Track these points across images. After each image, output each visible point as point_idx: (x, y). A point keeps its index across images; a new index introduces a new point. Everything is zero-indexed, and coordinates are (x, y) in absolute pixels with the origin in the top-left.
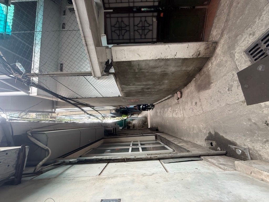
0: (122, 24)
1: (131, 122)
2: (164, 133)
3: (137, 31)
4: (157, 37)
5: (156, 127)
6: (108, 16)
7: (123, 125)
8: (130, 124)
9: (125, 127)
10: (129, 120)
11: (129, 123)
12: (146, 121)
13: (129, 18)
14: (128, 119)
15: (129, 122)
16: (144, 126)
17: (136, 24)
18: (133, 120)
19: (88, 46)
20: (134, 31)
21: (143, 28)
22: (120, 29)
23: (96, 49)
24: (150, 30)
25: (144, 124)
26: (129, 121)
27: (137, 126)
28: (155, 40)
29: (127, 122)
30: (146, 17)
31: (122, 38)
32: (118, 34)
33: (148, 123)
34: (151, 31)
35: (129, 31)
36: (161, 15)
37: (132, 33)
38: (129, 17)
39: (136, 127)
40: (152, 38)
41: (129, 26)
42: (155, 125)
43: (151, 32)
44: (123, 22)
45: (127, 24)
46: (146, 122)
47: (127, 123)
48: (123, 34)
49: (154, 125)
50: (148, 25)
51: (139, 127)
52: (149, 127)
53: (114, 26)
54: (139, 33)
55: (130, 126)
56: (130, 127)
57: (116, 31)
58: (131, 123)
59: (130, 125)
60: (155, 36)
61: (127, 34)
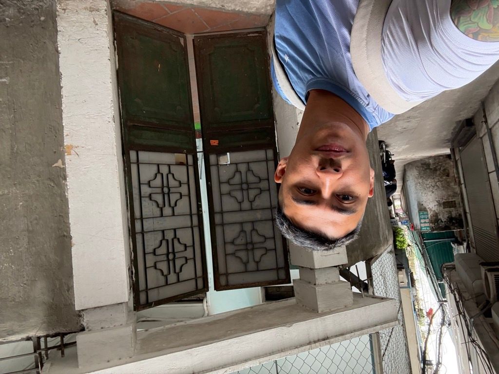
0: (238, 242)
1: (430, 214)
2: (486, 98)
3: (251, 202)
4: (262, 149)
5: (454, 129)
6: (223, 281)
7: (445, 244)
8: (440, 217)
9: (452, 235)
10: (425, 223)
11: (436, 220)
12: (422, 164)
13: (226, 224)
14: (423, 225)
15: (431, 222)
16: (442, 169)
17: (236, 206)
18: (422, 209)
19: (329, 334)
20: (252, 209)
21: (244, 186)
22: (250, 247)
23: (324, 314)
24: (249, 170)
25: (435, 170)
26: (427, 221)
27: (444, 193)
28: (270, 153)
29: (433, 229)
30: (220, 183)
31: (272, 241)
32: (263, 251)
33: (430, 157)
34: (251, 165)
35: (253, 222)
36: (215, 144)
37: (259, 215)
38: (223, 225)
39: (449, 196)
40: (267, 160)
41: (241, 223)
42: (445, 133)
43: (253, 167)
44: (234, 239)
45: (237, 228)
46: (428, 165)
47: (436, 230)
48: (262, 239)
49: (447, 134)
50: (237, 176)
51: (447, 186)
52: (447, 151)
53: (246, 264)
54: (257, 197)
55: (446, 216)
56: (451, 219)
57: (257, 259)
58: (436, 215)
59: (443, 217)
60: (260, 154)
61: (260, 227)
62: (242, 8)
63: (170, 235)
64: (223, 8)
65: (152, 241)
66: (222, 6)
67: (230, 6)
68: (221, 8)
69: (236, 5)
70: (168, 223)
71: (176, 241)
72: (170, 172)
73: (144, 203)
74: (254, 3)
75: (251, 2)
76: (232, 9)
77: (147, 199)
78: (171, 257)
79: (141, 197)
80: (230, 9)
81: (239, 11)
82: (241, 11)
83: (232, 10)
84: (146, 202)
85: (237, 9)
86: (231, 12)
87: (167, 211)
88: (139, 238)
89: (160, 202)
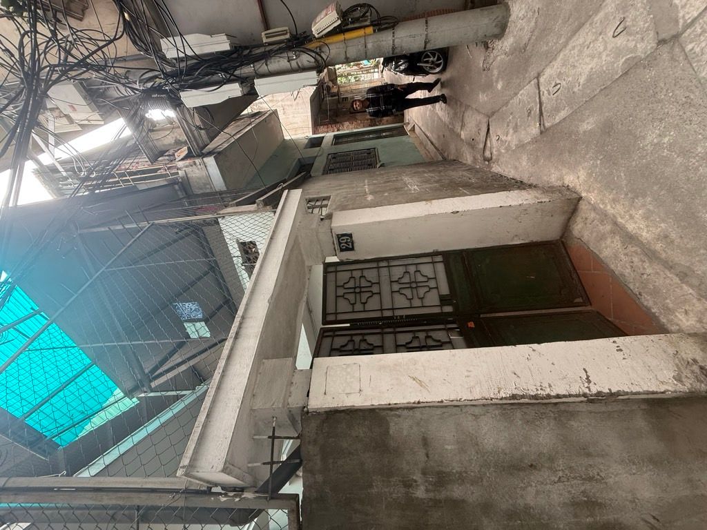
62: (661, 313)
63: (375, 289)
64: (639, 296)
65: (371, 275)
66: (640, 294)
67: (647, 300)
68: (636, 295)
69: (655, 303)
70: (386, 289)
71: (370, 294)
72: (430, 288)
73: (401, 268)
74: (681, 317)
75: (677, 314)
76: (649, 305)
77: (405, 271)
78: (358, 291)
79: (406, 265)
80: (645, 303)
81: (654, 314)
82: (656, 316)
83: (646, 307)
84: (402, 270)
85: (653, 311)
86: (644, 309)
87: (396, 287)
88: (374, 265)
89: (403, 281)
